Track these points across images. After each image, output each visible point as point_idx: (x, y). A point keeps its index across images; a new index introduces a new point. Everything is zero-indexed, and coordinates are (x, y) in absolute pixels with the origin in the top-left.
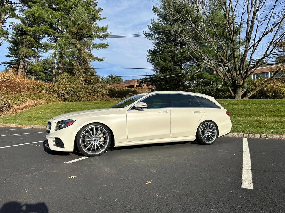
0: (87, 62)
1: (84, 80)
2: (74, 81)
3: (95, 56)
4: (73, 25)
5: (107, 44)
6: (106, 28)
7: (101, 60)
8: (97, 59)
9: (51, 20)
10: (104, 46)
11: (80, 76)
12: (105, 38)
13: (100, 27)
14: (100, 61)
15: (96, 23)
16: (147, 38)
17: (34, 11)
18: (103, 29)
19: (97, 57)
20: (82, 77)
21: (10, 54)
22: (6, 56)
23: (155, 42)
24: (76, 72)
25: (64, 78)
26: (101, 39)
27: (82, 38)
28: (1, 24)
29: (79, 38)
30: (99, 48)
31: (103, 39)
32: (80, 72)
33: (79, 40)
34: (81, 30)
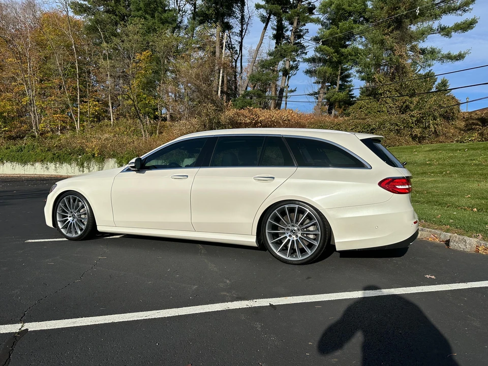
0: (404, 70)
1: (396, 107)
2: (378, 111)
3: (445, 52)
4: (383, 5)
5: (474, 19)
7: (460, 57)
8: (450, 57)
9: (355, 8)
10: (466, 26)
11: (389, 100)
12: (467, 8)
14: (457, 60)
19: (449, 54)
20: (393, 101)
24: (381, 94)
25: (360, 108)
26: (459, 12)
27: (399, 24)
28: (292, 38)
29: (393, 27)
30: (453, 33)
31: (464, 11)
32: (390, 92)
33: (393, 30)
34: (396, 10)
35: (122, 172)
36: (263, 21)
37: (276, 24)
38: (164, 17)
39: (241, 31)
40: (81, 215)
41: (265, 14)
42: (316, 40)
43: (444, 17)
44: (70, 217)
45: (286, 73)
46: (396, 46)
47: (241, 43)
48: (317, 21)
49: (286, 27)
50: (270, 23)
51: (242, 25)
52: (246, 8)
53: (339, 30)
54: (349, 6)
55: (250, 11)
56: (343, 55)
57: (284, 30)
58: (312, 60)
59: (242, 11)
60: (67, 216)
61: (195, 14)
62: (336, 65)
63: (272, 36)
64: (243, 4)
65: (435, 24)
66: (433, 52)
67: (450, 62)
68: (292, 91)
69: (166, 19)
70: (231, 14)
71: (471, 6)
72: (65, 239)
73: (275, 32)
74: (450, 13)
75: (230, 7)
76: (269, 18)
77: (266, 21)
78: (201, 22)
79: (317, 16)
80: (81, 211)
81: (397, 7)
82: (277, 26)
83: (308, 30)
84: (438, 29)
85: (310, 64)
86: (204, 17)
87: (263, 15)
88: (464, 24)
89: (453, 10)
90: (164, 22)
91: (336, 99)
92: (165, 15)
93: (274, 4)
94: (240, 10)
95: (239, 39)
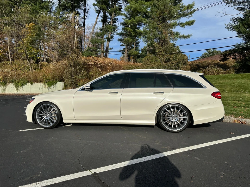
0: (167, 42)
1: (164, 59)
2: (156, 61)
3: (182, 34)
4: (157, 10)
5: (194, 21)
6: (193, 5)
7: (188, 37)
8: (184, 37)
9: (143, 10)
10: (191, 23)
11: (161, 56)
12: (191, 15)
13: (186, 5)
14: (187, 38)
15: (182, 2)
16: (228, 5)
17: (131, 6)
18: (189, 7)
19: (184, 35)
20: (162, 56)
21: (123, 44)
22: (121, 45)
23: (239, 8)
24: (157, 53)
25: (148, 59)
26: (188, 17)
27: (164, 20)
28: (112, 22)
29: (162, 21)
30: (185, 26)
31: (190, 16)
32: (161, 52)
33: (161, 23)
34: (163, 13)
35: (78, 91)
36: (97, 13)
37: (103, 14)
38: (42, 5)
39: (85, 17)
40: (52, 115)
41: (98, 9)
42: (123, 24)
43: (181, 18)
44: (45, 116)
45: (109, 40)
46: (164, 31)
47: (84, 23)
48: (124, 15)
49: (108, 17)
50: (100, 14)
51: (85, 13)
52: (86, 4)
53: (135, 20)
54: (140, 9)
55: (89, 6)
56: (137, 33)
57: (107, 18)
58: (121, 34)
59: (85, 6)
60: (43, 116)
61: (60, 5)
62: (133, 37)
63: (101, 20)
64: (85, 3)
65: (178, 21)
66: (177, 34)
67: (184, 39)
68: (111, 49)
69: (44, 7)
70: (79, 7)
71: (192, 14)
72: (42, 128)
73: (102, 18)
74: (184, 17)
75: (79, 4)
76: (100, 11)
77: (98, 12)
78: (63, 10)
79: (124, 12)
80: (52, 113)
81: (163, 12)
82: (103, 15)
83: (118, 19)
84: (179, 24)
85: (120, 36)
86: (64, 7)
87: (97, 10)
88: (190, 22)
89: (185, 15)
90: (42, 8)
91: (134, 54)
92: (43, 4)
93: (102, 4)
94: (84, 6)
95: (83, 20)
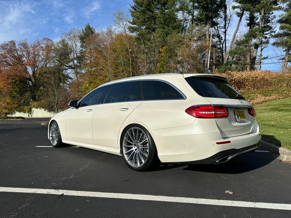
36: (238, 16)
37: (249, 16)
38: (174, 25)
39: (225, 25)
42: (280, 21)
45: (257, 46)
47: (225, 33)
48: (279, 8)
49: (256, 17)
51: (225, 20)
52: (227, 10)
55: (231, 12)
57: (255, 19)
58: (278, 36)
61: (193, 20)
63: (246, 24)
64: (226, 8)
68: (265, 58)
69: (176, 26)
70: (217, 16)
73: (248, 22)
75: (216, 12)
76: (243, 13)
77: (240, 15)
83: (275, 16)
85: (276, 39)
86: (199, 21)
87: (238, 12)
90: (174, 28)
92: (175, 24)
93: (246, 3)
94: (224, 12)
95: (224, 30)
